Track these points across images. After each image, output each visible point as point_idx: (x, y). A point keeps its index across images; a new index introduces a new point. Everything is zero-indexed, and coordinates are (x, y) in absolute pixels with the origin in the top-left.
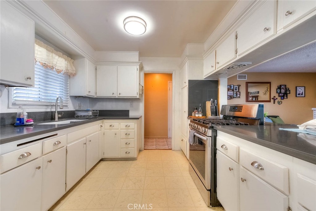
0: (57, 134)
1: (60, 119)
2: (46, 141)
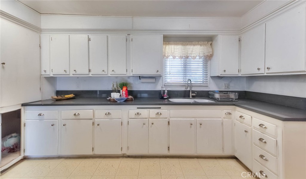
0: (160, 108)
1: (193, 97)
2: (151, 110)
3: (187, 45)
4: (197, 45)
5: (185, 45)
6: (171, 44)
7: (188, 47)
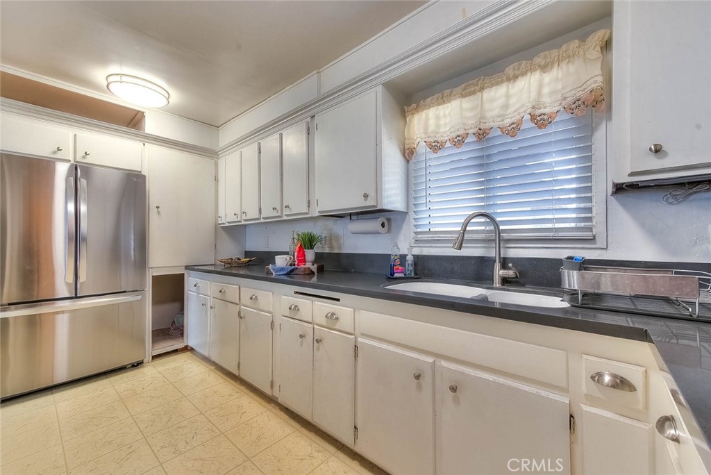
0: (338, 300)
3: (482, 89)
4: (523, 74)
5: (474, 93)
6: (430, 107)
7: (488, 94)
